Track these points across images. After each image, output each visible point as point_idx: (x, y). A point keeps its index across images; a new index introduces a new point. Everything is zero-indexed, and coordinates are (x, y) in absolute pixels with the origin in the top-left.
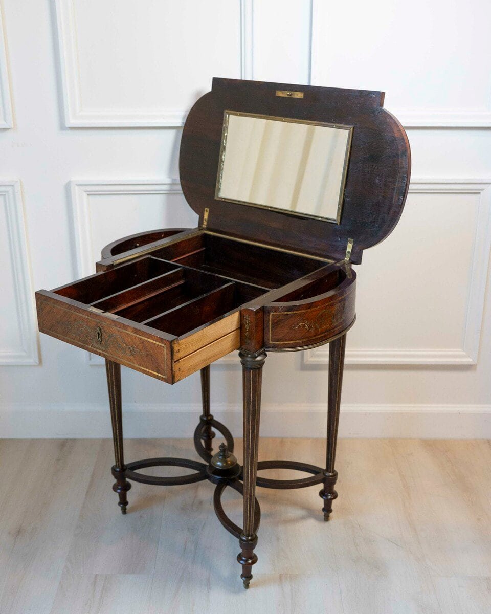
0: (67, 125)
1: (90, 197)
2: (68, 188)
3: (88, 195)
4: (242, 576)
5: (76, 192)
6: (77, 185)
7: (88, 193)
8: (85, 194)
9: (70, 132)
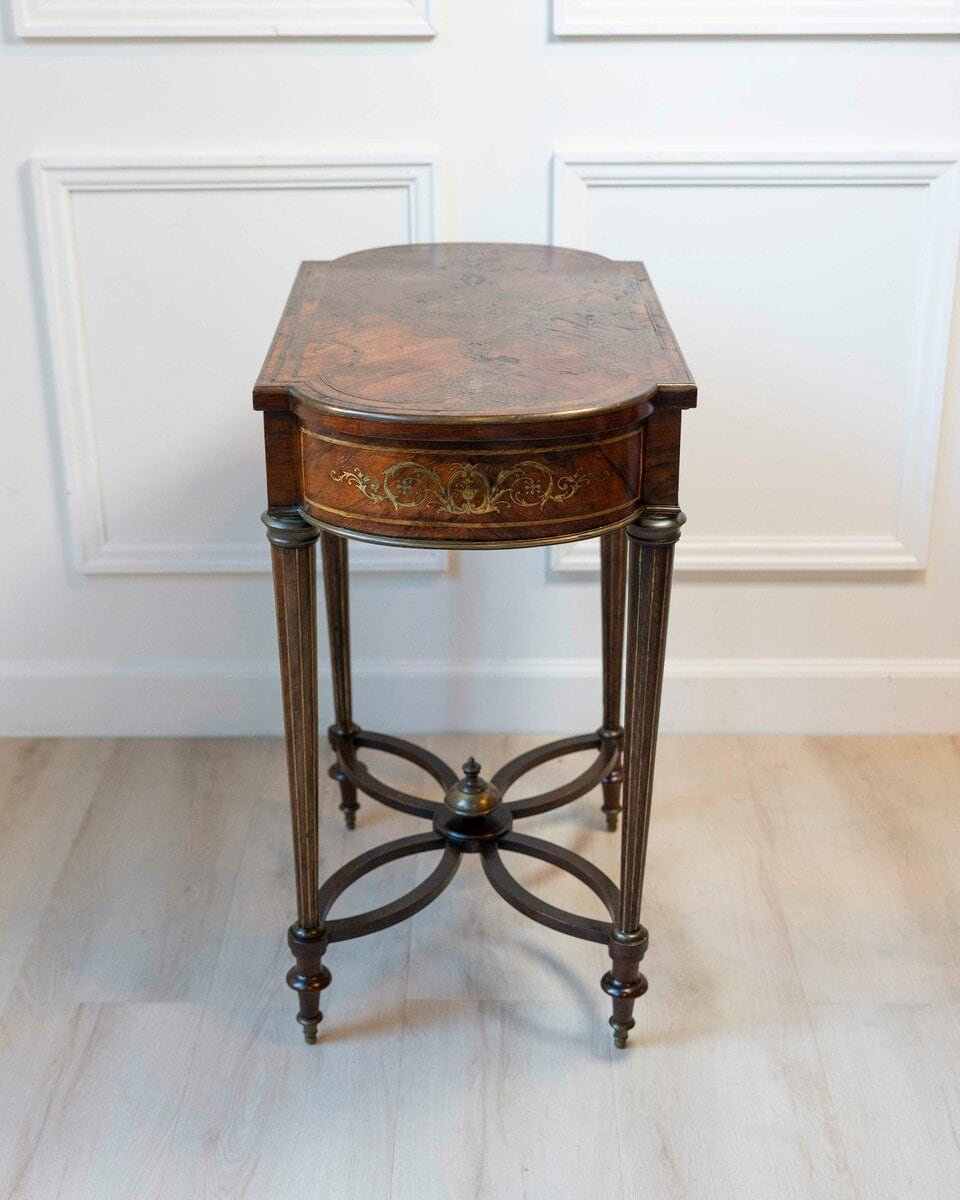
0: (20, 33)
1: (77, 198)
2: (24, 174)
3: (71, 191)
5: (45, 186)
6: (45, 169)
7: (72, 188)
8: (63, 191)
9: (26, 48)
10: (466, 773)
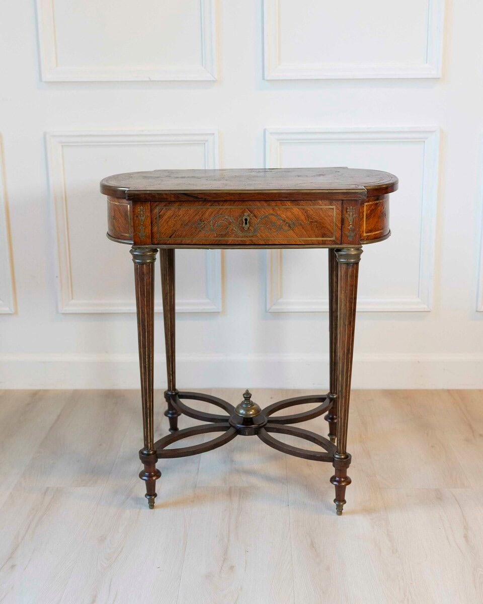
1: (65, 149)
4: (335, 501)
6: (52, 136)
7: (63, 144)
8: (59, 146)
10: (244, 397)
